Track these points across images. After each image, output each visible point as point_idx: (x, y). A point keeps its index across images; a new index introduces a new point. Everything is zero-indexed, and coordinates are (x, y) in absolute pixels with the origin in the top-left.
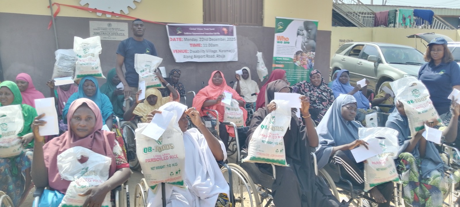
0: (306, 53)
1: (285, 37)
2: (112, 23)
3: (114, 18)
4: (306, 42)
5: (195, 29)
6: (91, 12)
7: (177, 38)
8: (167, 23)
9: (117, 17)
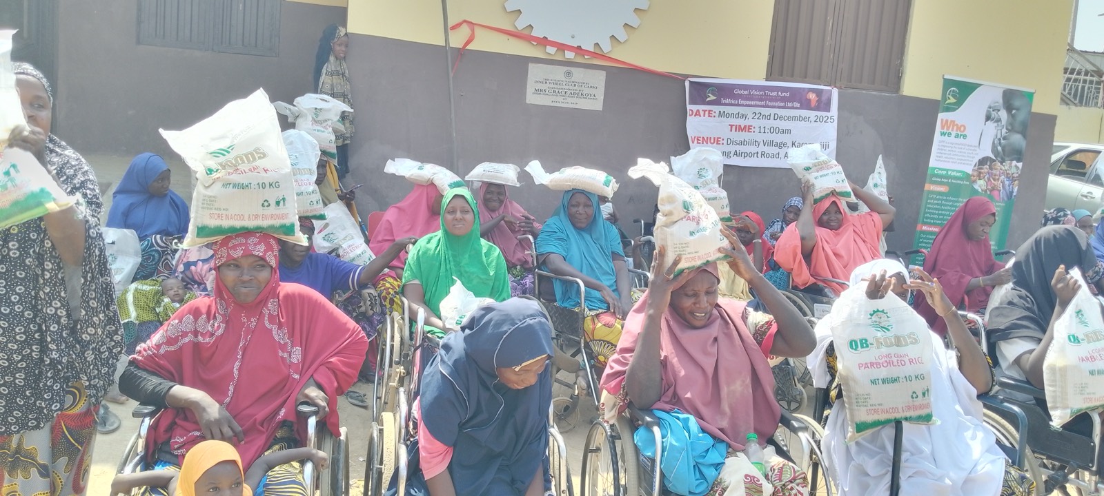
0: (1002, 163)
1: (959, 122)
2: (573, 70)
3: (580, 60)
4: (1004, 139)
5: (746, 92)
6: (535, 43)
7: (705, 111)
8: (688, 76)
9: (586, 57)
